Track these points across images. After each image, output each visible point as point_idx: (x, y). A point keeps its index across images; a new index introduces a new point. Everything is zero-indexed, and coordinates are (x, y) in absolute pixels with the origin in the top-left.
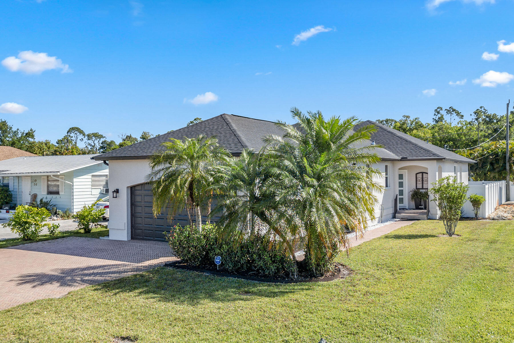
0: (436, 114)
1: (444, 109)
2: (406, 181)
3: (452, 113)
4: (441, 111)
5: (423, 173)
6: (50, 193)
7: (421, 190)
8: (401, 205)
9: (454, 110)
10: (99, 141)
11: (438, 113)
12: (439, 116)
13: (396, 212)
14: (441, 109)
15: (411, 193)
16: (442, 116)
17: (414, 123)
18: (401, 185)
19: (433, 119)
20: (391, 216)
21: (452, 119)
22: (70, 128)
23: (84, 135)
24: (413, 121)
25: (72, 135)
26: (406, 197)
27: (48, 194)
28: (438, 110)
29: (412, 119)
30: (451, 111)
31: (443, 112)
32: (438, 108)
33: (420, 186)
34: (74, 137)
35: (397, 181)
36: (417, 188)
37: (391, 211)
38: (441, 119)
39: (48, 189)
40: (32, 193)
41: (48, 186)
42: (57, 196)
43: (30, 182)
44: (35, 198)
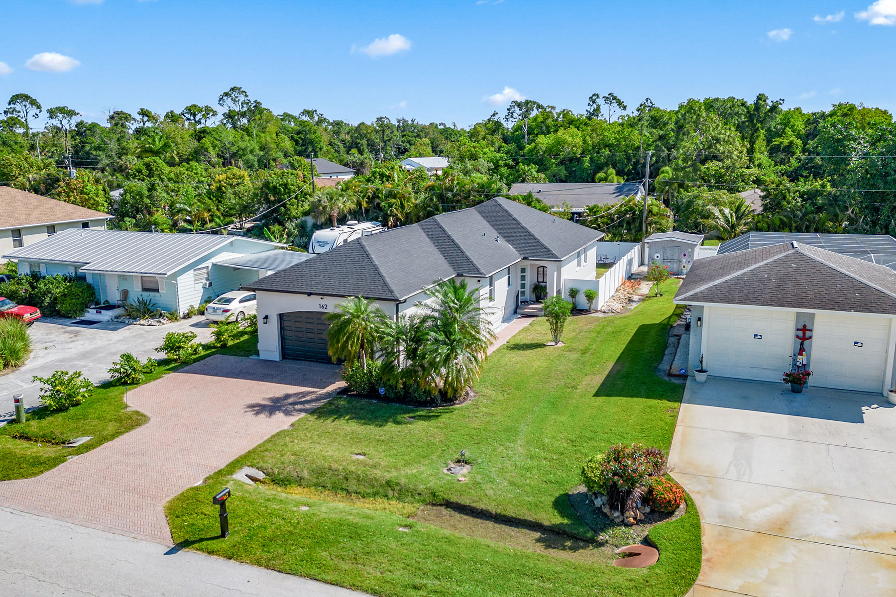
0: (591, 103)
1: (601, 96)
2: (528, 274)
3: (613, 101)
4: (597, 100)
5: (544, 267)
6: (145, 289)
7: (541, 284)
8: (524, 297)
9: (614, 98)
10: (69, 121)
11: (594, 102)
12: (595, 106)
13: (517, 307)
14: (598, 97)
15: (533, 287)
16: (599, 107)
17: (561, 116)
18: (523, 278)
19: (587, 110)
20: (513, 312)
21: (612, 111)
22: (14, 96)
23: (39, 107)
24: (560, 114)
25: (18, 107)
26: (528, 290)
27: (143, 291)
28: (594, 98)
29: (558, 110)
30: (611, 98)
31: (600, 101)
32: (593, 95)
33: (541, 279)
34: (21, 111)
35: (519, 274)
36: (538, 282)
37: (513, 307)
38: (597, 110)
39: (142, 286)
40: (120, 289)
41: (142, 282)
42: (157, 294)
43: (117, 277)
44: (125, 294)
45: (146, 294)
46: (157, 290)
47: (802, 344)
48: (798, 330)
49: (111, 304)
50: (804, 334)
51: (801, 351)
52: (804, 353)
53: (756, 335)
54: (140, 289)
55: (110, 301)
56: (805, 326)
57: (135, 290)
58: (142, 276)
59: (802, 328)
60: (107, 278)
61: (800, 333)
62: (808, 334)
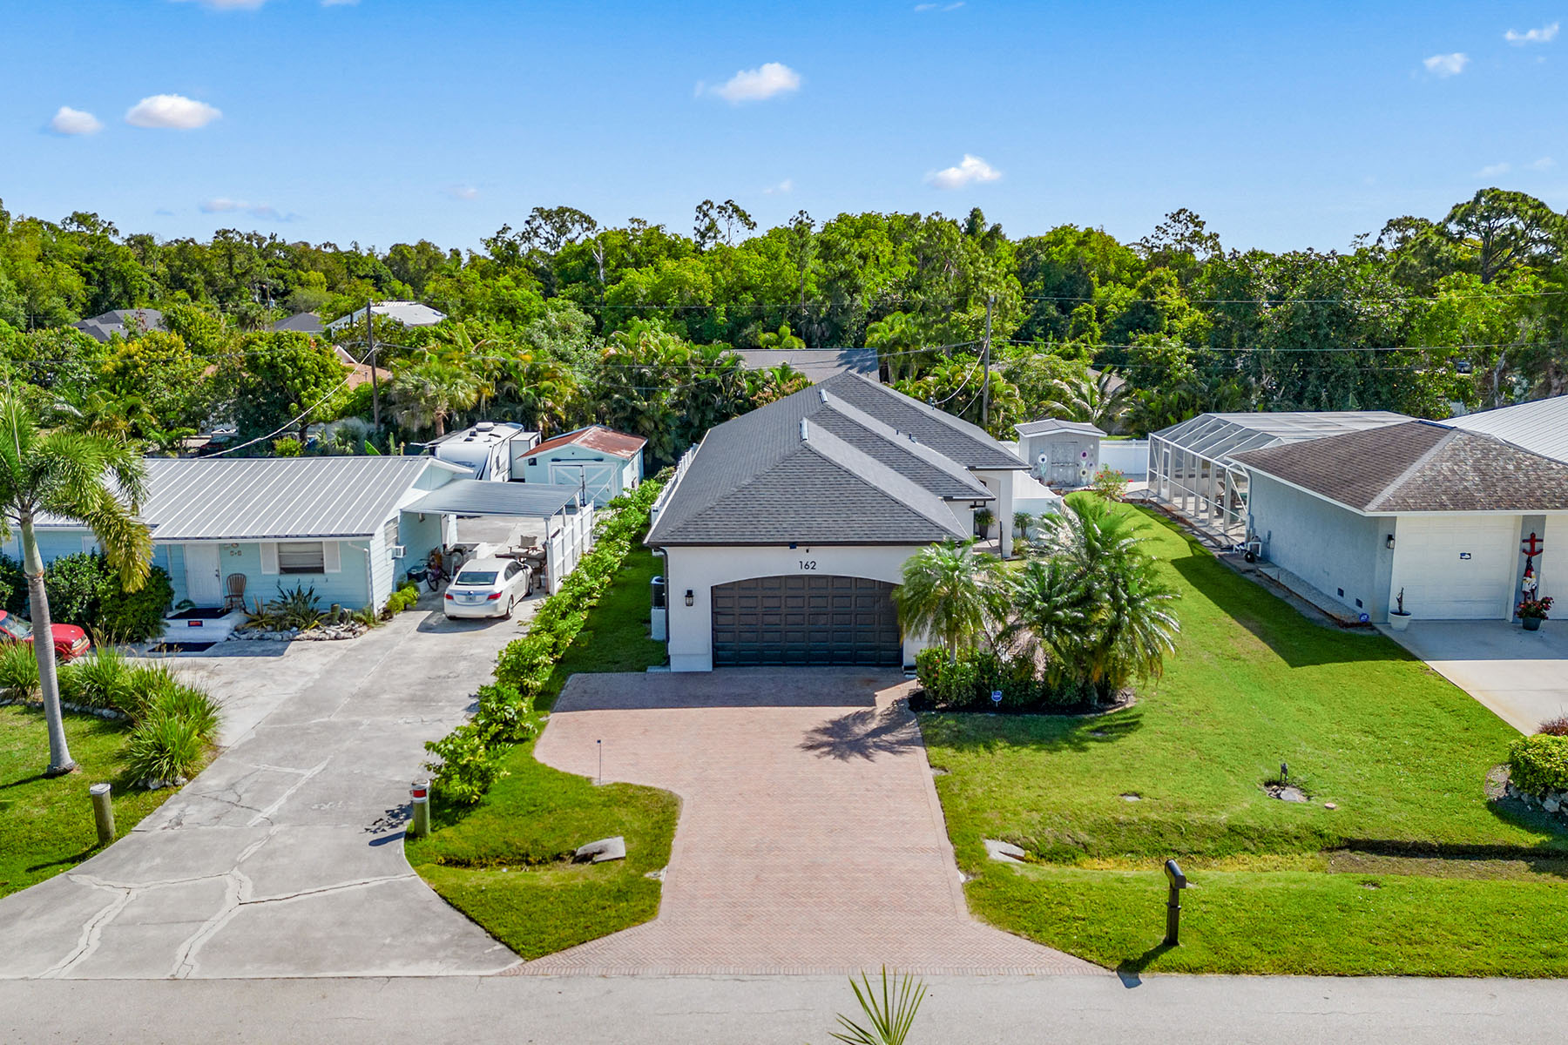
0: (701, 217)
1: (715, 206)
3: (732, 214)
4: (710, 211)
9: (736, 210)
11: (705, 214)
12: (707, 221)
14: (712, 207)
16: (713, 222)
17: (655, 238)
19: (695, 228)
24: (652, 233)
27: (282, 573)
28: (705, 208)
30: (729, 209)
32: (705, 203)
39: (280, 564)
40: (225, 574)
41: (280, 557)
42: (317, 577)
43: (215, 551)
44: (237, 585)
45: (291, 581)
46: (320, 570)
47: (1529, 561)
48: (1524, 541)
49: (198, 607)
50: (1532, 546)
51: (1529, 570)
52: (1533, 573)
53: (1463, 554)
54: (276, 571)
55: (195, 602)
56: (1533, 535)
57: (263, 573)
58: (279, 544)
59: (1528, 537)
60: (188, 554)
61: (1527, 546)
62: (1537, 545)
